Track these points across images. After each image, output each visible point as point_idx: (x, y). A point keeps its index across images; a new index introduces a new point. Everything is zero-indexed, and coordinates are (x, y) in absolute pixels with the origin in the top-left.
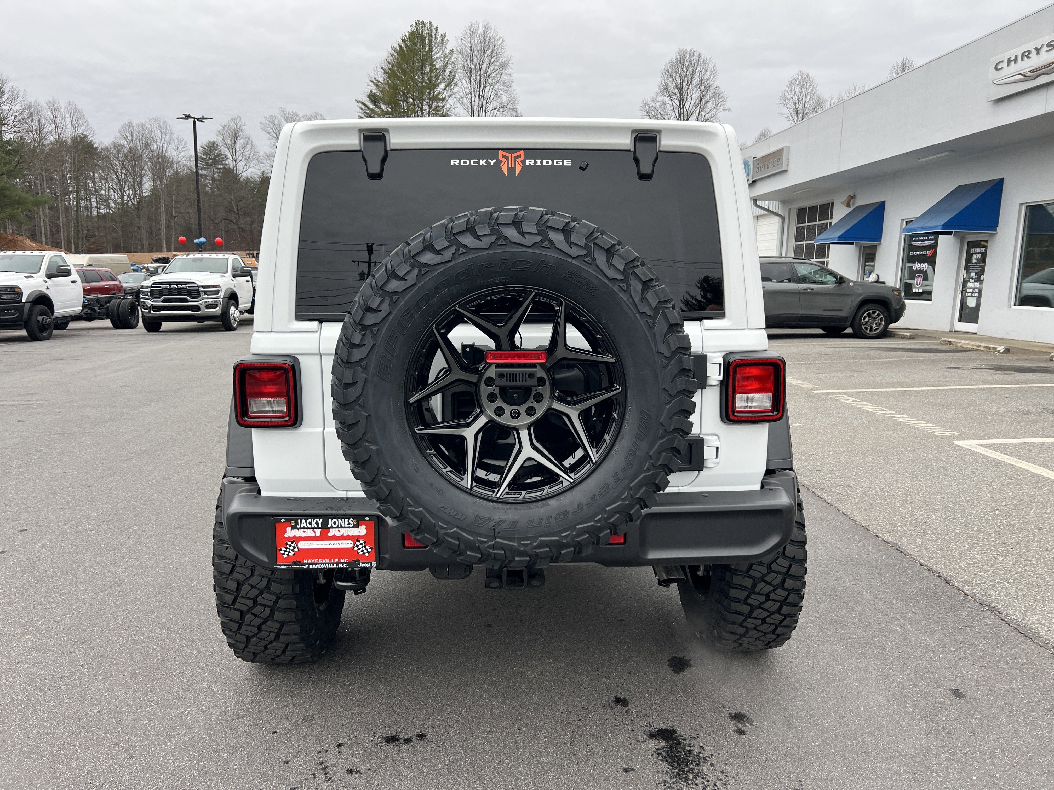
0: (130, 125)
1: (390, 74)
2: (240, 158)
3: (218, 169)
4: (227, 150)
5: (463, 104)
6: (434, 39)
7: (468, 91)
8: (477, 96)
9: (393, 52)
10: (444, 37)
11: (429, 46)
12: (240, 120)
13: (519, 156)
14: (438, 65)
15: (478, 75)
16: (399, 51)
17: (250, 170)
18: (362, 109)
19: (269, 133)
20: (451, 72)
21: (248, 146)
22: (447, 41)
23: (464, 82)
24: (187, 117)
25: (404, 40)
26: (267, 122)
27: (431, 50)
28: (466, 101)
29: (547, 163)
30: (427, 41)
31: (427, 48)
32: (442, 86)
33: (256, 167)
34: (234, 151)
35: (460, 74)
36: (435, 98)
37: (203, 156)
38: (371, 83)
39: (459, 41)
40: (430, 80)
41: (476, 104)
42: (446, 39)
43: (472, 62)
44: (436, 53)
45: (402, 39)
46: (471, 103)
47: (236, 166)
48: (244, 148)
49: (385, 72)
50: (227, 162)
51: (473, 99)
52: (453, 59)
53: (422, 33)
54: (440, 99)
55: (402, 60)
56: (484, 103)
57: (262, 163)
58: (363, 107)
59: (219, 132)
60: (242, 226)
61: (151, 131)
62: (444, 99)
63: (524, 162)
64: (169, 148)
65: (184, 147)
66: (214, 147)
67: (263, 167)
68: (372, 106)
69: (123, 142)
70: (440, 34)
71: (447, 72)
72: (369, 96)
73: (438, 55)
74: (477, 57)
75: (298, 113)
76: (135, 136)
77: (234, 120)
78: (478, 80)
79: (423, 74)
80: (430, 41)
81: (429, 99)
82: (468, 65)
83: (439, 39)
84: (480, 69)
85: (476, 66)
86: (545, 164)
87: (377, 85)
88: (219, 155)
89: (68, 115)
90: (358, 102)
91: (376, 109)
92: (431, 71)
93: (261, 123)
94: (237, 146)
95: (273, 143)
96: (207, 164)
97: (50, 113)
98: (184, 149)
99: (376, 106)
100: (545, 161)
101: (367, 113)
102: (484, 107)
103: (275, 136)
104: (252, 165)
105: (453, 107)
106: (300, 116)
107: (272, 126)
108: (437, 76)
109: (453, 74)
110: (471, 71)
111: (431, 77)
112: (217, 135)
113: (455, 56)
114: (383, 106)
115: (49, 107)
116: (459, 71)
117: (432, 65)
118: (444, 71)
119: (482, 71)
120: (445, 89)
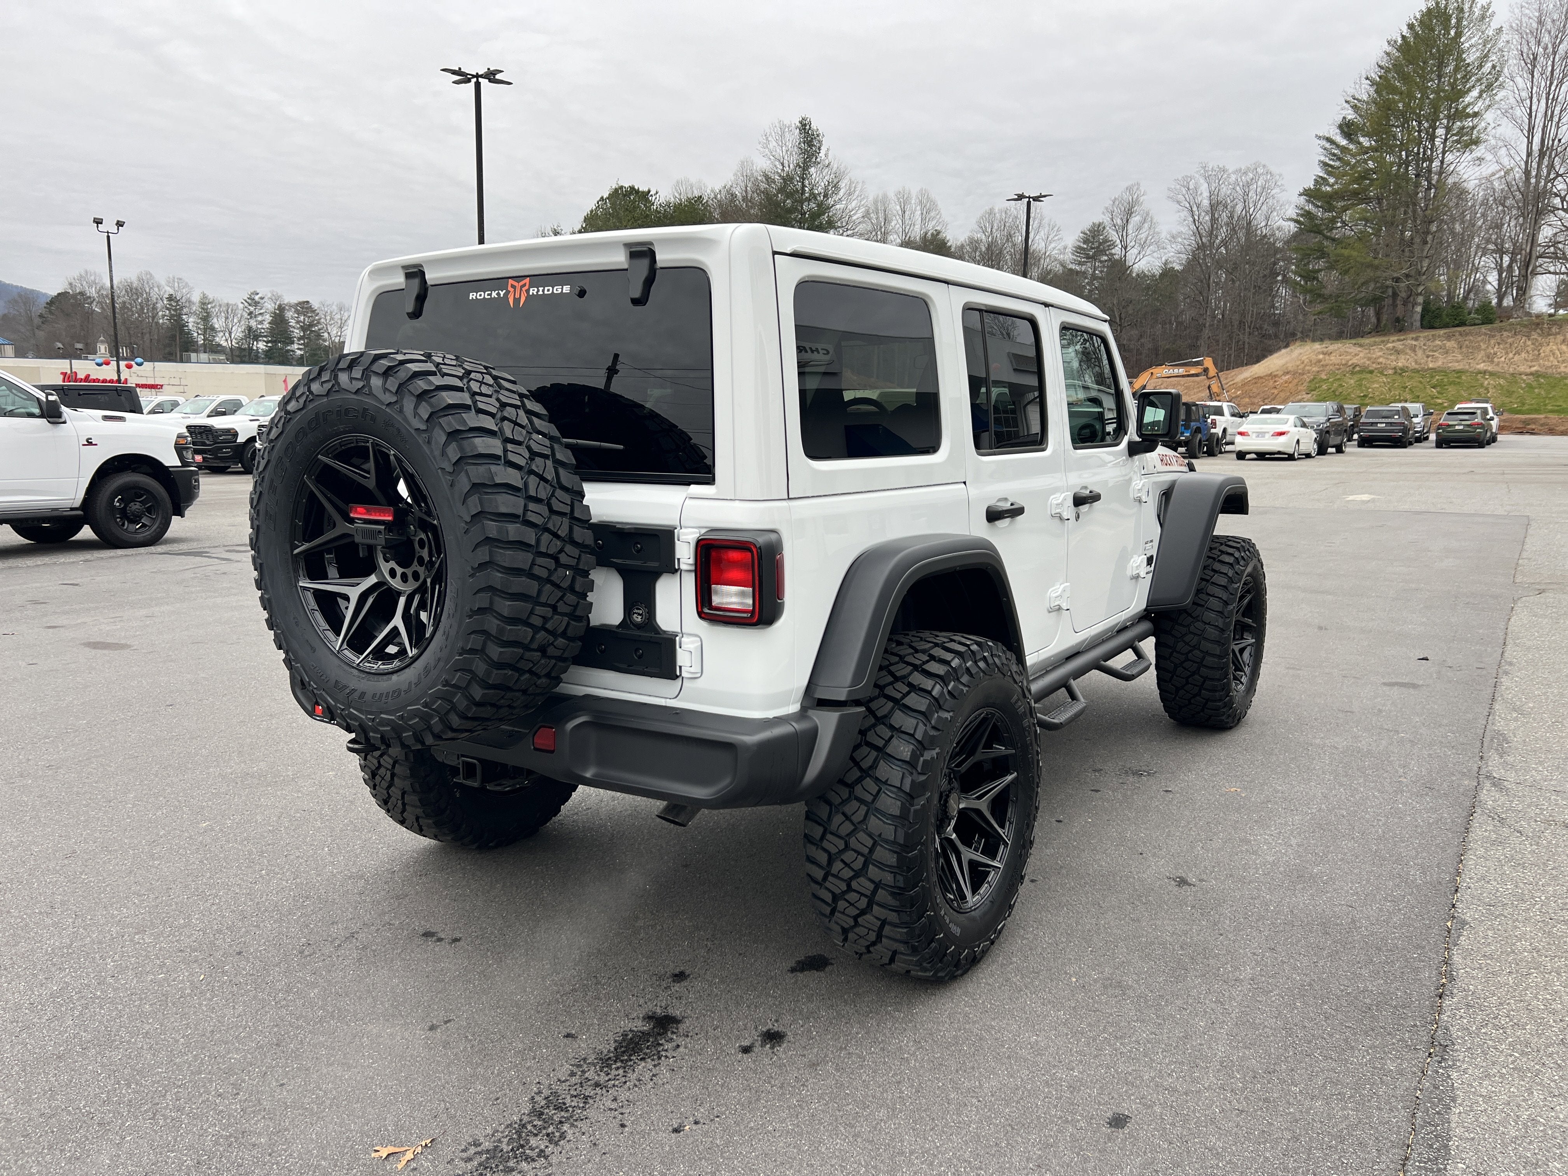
0: (991, 212)
1: (1382, 85)
2: (1133, 243)
3: (1101, 262)
4: (1115, 233)
5: (1514, 119)
6: (1466, 15)
7: (1524, 94)
8: (1543, 102)
9: (1389, 49)
10: (1485, 9)
11: (1457, 28)
12: (1137, 189)
13: (525, 285)
14: (1471, 57)
15: (1550, 63)
16: (1401, 45)
17: (1143, 262)
18: (1325, 149)
19: (1179, 202)
20: (1494, 67)
21: (1146, 225)
22: (1493, 15)
23: (1519, 80)
24: (1020, 197)
25: (1411, 27)
26: (1178, 187)
27: (1459, 34)
28: (1520, 113)
29: (548, 290)
30: (1454, 21)
31: (1452, 32)
32: (1475, 93)
33: (1155, 254)
34: (1124, 234)
35: (1513, 65)
36: (1462, 115)
37: (1082, 245)
38: (1347, 106)
39: (1517, 11)
40: (1453, 86)
41: (1540, 115)
42: (1490, 11)
43: (1539, 43)
44: (1467, 41)
45: (1409, 25)
46: (1530, 115)
47: (1125, 256)
48: (1139, 229)
49: (1373, 83)
50: (1113, 251)
51: (1534, 108)
52: (1501, 44)
53: (1446, 7)
54: (1468, 116)
55: (1404, 59)
56: (1557, 112)
57: (1164, 248)
58: (1328, 145)
59: (1107, 208)
60: (1125, 342)
61: (1016, 217)
62: (1476, 114)
63: (528, 291)
64: (1037, 237)
65: (1056, 236)
66: (1098, 231)
67: (1165, 254)
68: (1344, 142)
69: (980, 236)
70: (1479, 5)
71: (1487, 67)
72: (1340, 127)
73: (1473, 41)
74: (1550, 33)
75: (1227, 167)
76: (995, 227)
77: (1129, 189)
78: (1548, 74)
79: (1440, 77)
80: (1459, 20)
81: (1448, 117)
82: (1530, 48)
83: (1477, 11)
84: (1555, 53)
85: (1545, 49)
86: (546, 292)
87: (1355, 107)
88: (1106, 241)
89: (918, 208)
90: (1319, 138)
91: (1351, 146)
92: (1457, 69)
93: (1169, 189)
94: (1130, 227)
95: (1183, 218)
96: (1088, 257)
97: (898, 207)
98: (1056, 238)
99: (1351, 140)
100: (546, 288)
101: (1334, 155)
102: (1556, 119)
103: (1188, 205)
104: (1148, 252)
105: (1493, 125)
106: (1230, 171)
107: (1184, 192)
108: (1466, 78)
109: (1497, 68)
110: (1535, 59)
111: (1456, 80)
112: (1103, 213)
113: (1504, 37)
114: (1361, 139)
115: (898, 199)
116: (1510, 62)
117: (1460, 59)
118: (1480, 66)
119: (1557, 56)
120: (1480, 96)
